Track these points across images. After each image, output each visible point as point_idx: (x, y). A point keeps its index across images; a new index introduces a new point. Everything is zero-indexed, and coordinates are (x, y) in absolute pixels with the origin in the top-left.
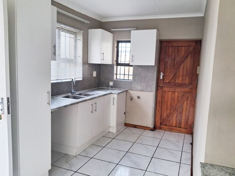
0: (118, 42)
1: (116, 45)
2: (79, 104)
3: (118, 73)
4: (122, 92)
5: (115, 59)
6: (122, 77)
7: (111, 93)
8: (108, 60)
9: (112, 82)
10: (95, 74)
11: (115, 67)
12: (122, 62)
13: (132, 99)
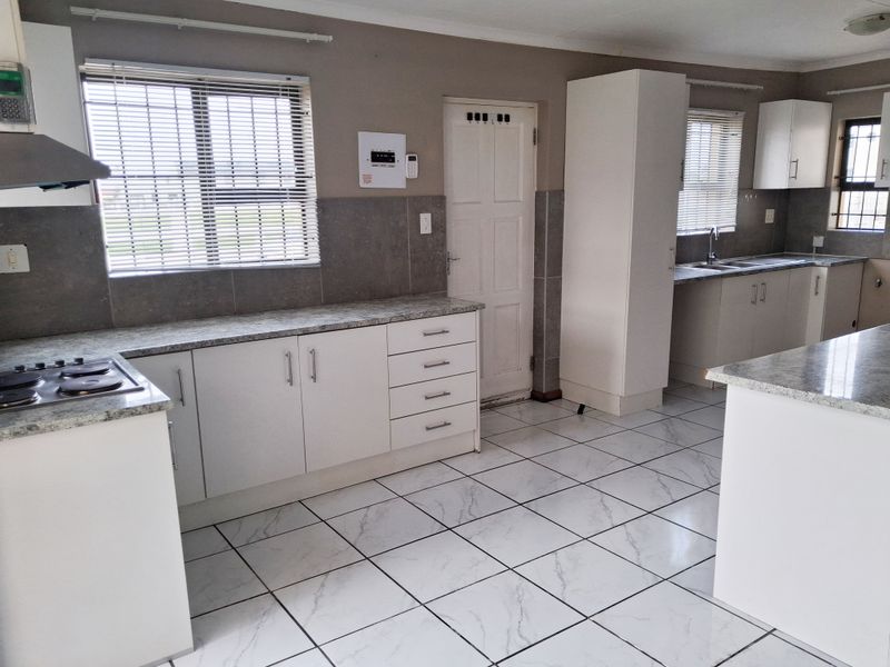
0: (849, 124)
1: (839, 133)
2: (726, 280)
3: (844, 209)
4: (845, 263)
5: (835, 172)
6: (853, 223)
7: (813, 265)
8: (812, 176)
9: (822, 238)
10: (770, 216)
11: (834, 196)
12: (855, 180)
13: (880, 284)
